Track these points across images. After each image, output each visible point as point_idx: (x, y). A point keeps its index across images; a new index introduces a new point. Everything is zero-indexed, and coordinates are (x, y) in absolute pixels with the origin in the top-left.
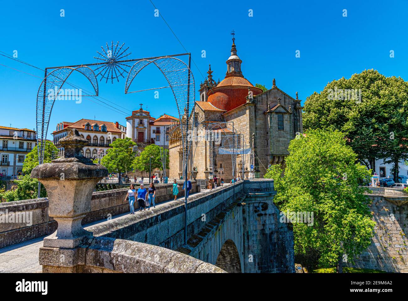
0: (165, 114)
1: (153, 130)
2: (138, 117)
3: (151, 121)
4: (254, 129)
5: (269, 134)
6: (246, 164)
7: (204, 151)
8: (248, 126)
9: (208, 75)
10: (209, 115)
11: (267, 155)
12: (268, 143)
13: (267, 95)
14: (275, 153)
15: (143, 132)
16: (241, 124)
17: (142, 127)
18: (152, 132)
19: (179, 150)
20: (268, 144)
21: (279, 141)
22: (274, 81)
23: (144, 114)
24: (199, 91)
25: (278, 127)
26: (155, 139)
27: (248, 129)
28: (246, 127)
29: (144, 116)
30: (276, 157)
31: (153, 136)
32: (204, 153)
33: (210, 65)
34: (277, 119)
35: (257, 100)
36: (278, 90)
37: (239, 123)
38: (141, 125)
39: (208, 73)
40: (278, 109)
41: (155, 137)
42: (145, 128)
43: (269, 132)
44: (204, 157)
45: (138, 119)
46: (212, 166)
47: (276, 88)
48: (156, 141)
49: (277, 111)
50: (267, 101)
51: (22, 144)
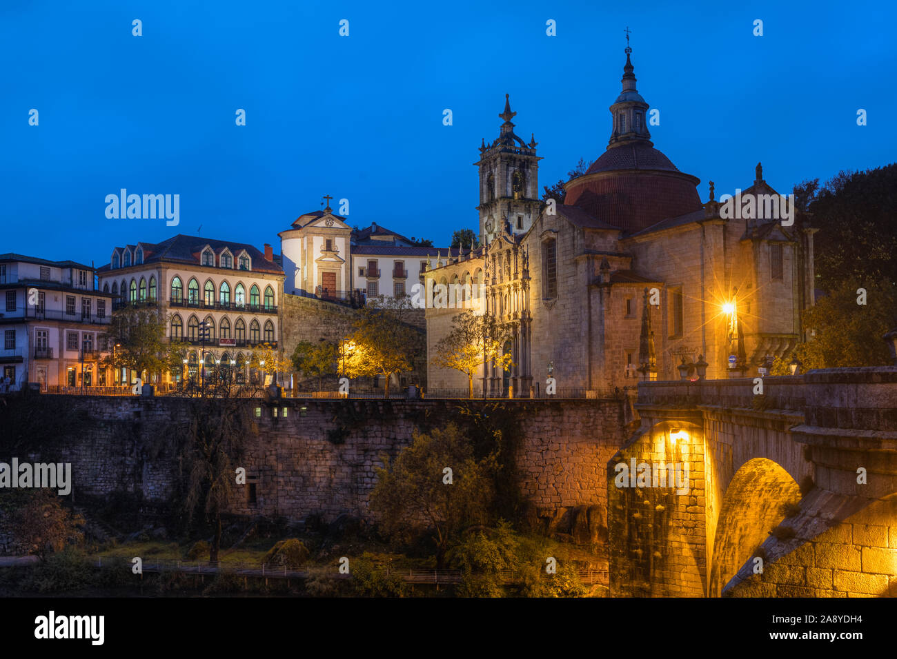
1: (359, 268)
4: (722, 277)
5: (754, 288)
8: (711, 270)
9: (503, 122)
15: (335, 274)
18: (356, 272)
25: (772, 274)
27: (711, 277)
30: (766, 340)
33: (507, 96)
34: (770, 256)
38: (329, 253)
39: (501, 116)
40: (772, 234)
43: (753, 285)
49: (771, 238)
51: (71, 301)
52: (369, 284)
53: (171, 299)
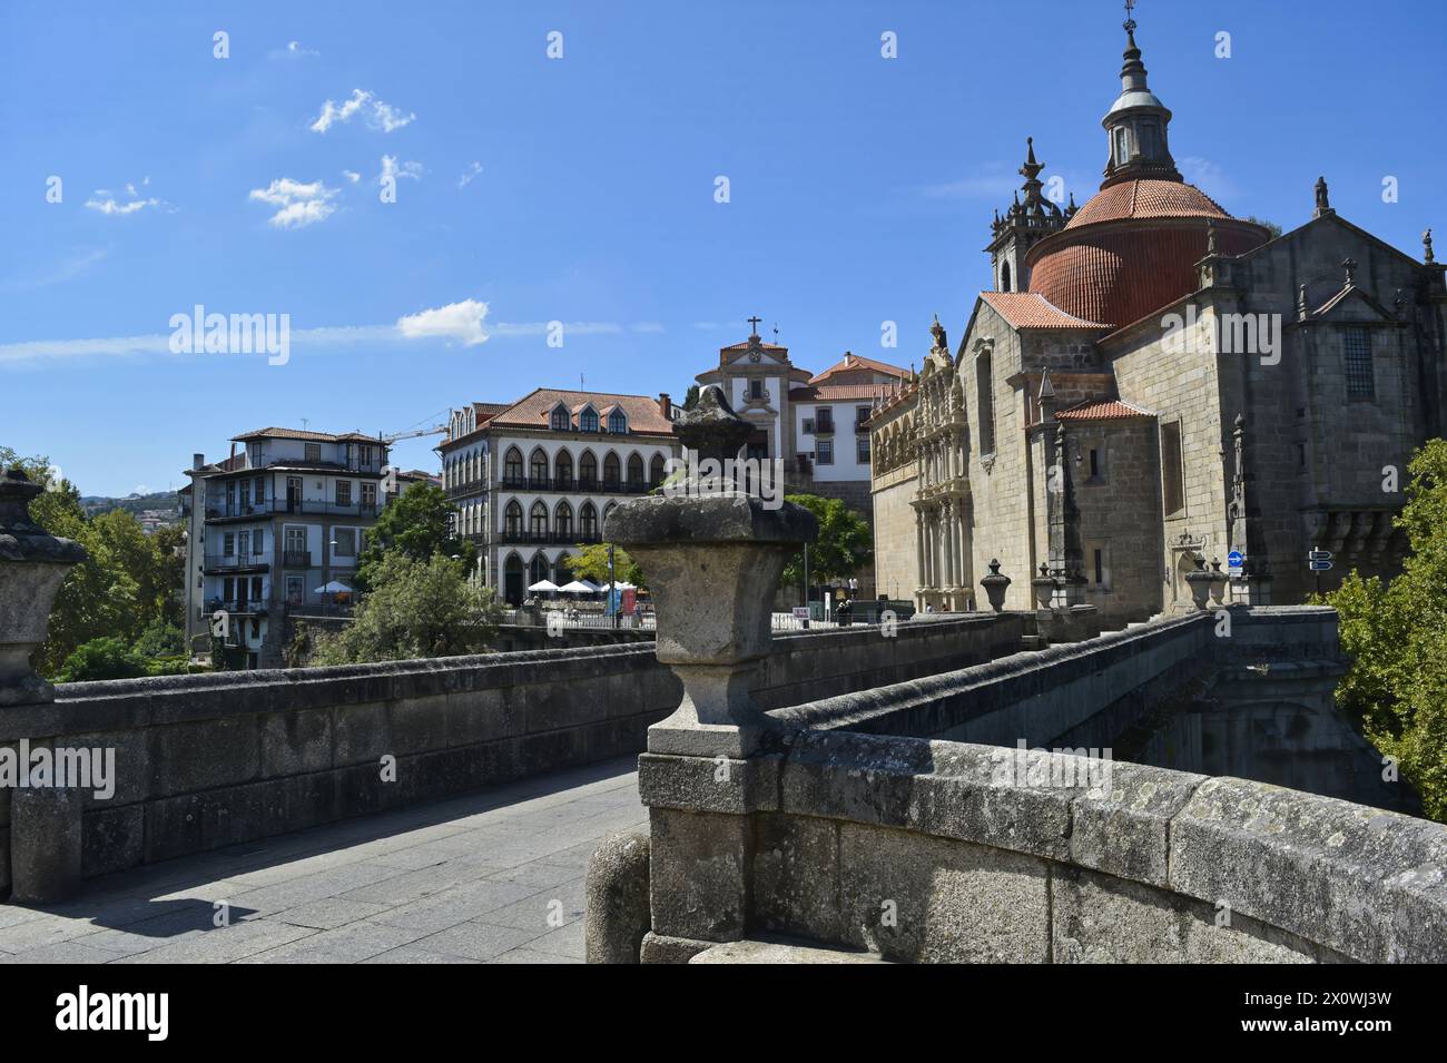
0: (849, 354)
1: (804, 421)
2: (743, 372)
3: (793, 385)
4: (1240, 397)
5: (1308, 417)
6: (1207, 548)
7: (1024, 496)
8: (1215, 385)
9: (1024, 180)
10: (1039, 345)
11: (1302, 510)
12: (1302, 455)
13: (1292, 250)
14: (1335, 498)
15: (766, 431)
16: (1182, 379)
17: (762, 411)
18: (799, 427)
19: (915, 498)
20: (1303, 463)
21: (1353, 447)
22: (1322, 189)
23: (766, 360)
24: (987, 250)
25: (1350, 387)
26: (812, 455)
27: (1215, 400)
28: (1203, 390)
29: (766, 366)
30: (1341, 516)
31: (807, 443)
32: (1025, 505)
33: (1030, 141)
34: (1342, 352)
35: (1247, 273)
36: (1342, 223)
37: (1173, 373)
38: (756, 402)
39: (1021, 173)
40: (1346, 308)
41: (814, 449)
42: (772, 412)
43: (1307, 411)
44: (1025, 524)
45: (746, 380)
46: (1062, 557)
47: (1328, 216)
48: (819, 462)
49: (1342, 316)
50: (1294, 278)
51: (343, 489)
52: (818, 444)
53: (504, 479)
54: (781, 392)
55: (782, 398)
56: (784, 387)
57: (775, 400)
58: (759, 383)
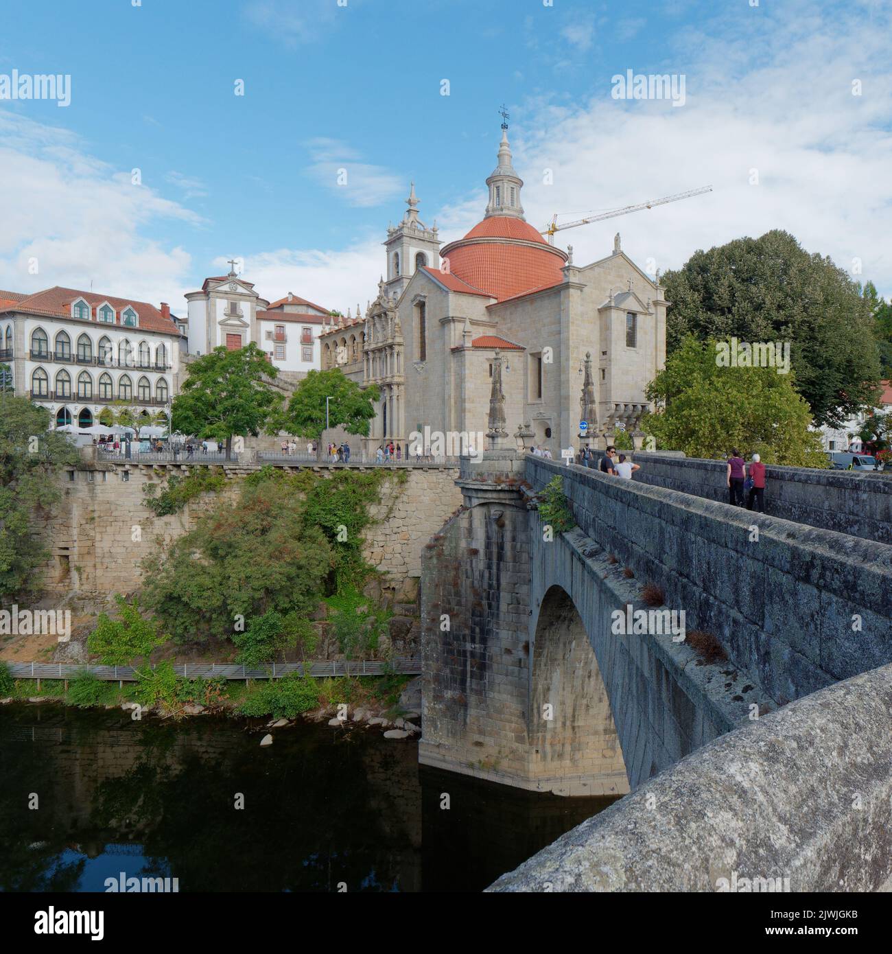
2: (224, 296)
3: (259, 308)
12: (604, 375)
13: (604, 268)
16: (545, 329)
17: (237, 322)
20: (604, 379)
21: (627, 373)
23: (241, 290)
25: (627, 342)
26: (272, 354)
29: (241, 295)
30: (619, 406)
37: (539, 326)
41: (272, 350)
42: (245, 325)
45: (226, 301)
48: (276, 359)
49: (626, 306)
54: (252, 312)
55: (252, 316)
56: (252, 308)
57: (247, 318)
58: (236, 304)
